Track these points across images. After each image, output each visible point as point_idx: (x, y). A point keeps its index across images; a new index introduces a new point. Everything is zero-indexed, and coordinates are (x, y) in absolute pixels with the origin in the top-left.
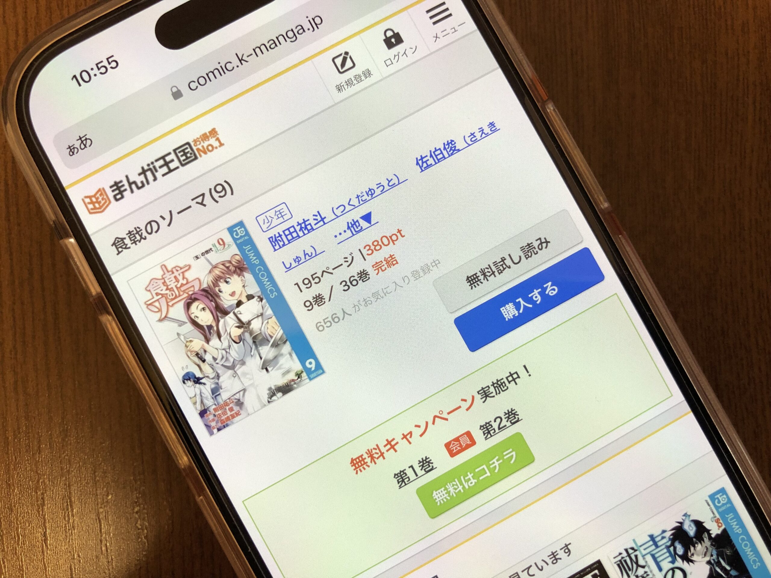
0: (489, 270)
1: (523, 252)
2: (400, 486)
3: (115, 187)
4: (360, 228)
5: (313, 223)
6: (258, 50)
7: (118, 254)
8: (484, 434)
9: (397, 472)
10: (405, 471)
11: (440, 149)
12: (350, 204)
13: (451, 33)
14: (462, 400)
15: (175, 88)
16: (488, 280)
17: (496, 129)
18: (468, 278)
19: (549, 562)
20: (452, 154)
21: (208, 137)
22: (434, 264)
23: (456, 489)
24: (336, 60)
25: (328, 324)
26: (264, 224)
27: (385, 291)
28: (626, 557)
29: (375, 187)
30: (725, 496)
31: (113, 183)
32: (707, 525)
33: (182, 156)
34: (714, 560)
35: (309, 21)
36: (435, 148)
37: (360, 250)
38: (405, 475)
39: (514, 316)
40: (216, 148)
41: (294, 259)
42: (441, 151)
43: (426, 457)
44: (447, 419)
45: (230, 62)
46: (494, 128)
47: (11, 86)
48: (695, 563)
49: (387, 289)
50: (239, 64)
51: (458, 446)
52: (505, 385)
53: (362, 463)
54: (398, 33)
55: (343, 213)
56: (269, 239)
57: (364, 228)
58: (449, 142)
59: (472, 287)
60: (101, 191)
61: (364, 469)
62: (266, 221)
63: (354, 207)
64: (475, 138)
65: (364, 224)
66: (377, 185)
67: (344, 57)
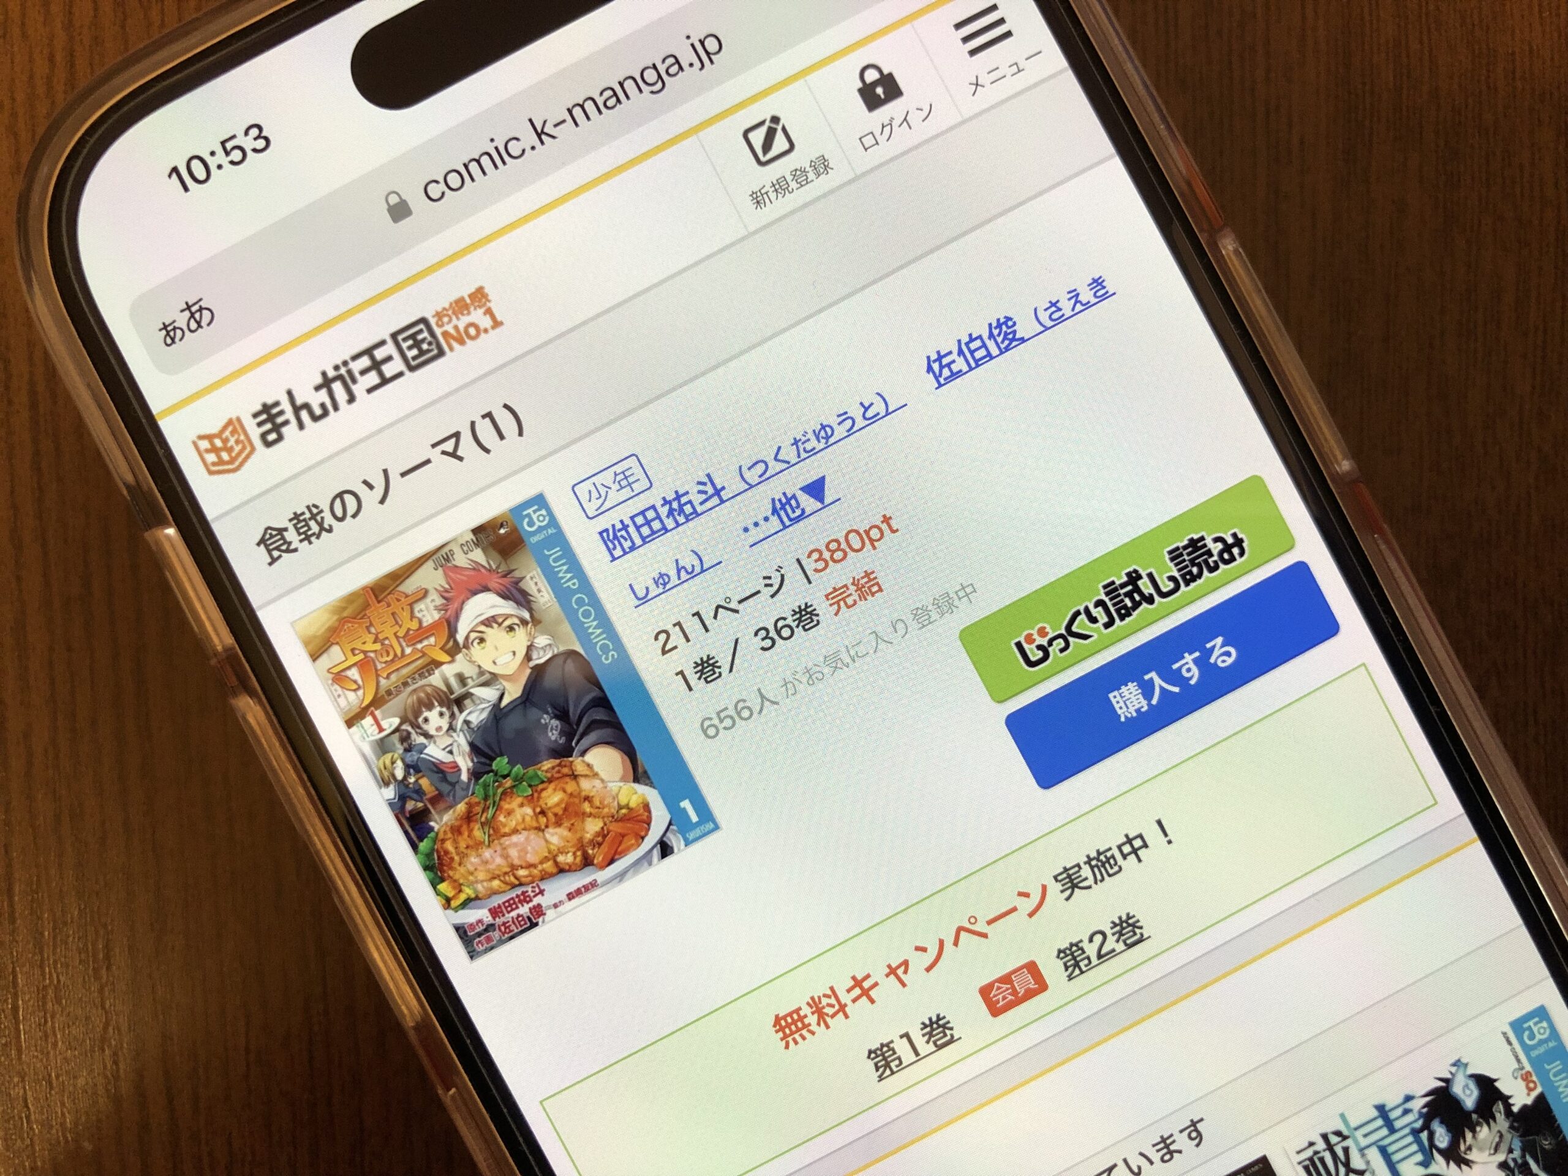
2: (880, 1076)
3: (264, 417)
4: (798, 512)
5: (697, 499)
6: (577, 112)
7: (270, 564)
8: (1067, 968)
9: (875, 1045)
10: (891, 1045)
11: (980, 337)
12: (780, 457)
13: (1008, 76)
14: (1020, 894)
15: (395, 196)
17: (1107, 292)
20: (1007, 349)
21: (467, 307)
22: (961, 594)
24: (751, 136)
25: (728, 722)
26: (590, 501)
27: (852, 653)
29: (833, 421)
31: (259, 407)
33: (410, 348)
35: (693, 45)
36: (970, 335)
37: (798, 561)
38: (891, 1052)
39: (1138, 711)
40: (486, 331)
41: (654, 578)
42: (983, 341)
43: (938, 1016)
44: (985, 936)
45: (517, 139)
46: (1103, 292)
47: (37, 188)
49: (856, 648)
50: (536, 143)
51: (1009, 994)
52: (1116, 864)
53: (800, 1025)
54: (890, 75)
55: (764, 478)
56: (601, 533)
57: (807, 513)
58: (1002, 320)
60: (234, 425)
61: (804, 1038)
62: (595, 494)
63: (786, 465)
64: (1059, 314)
65: (808, 503)
66: (839, 416)
67: (770, 128)
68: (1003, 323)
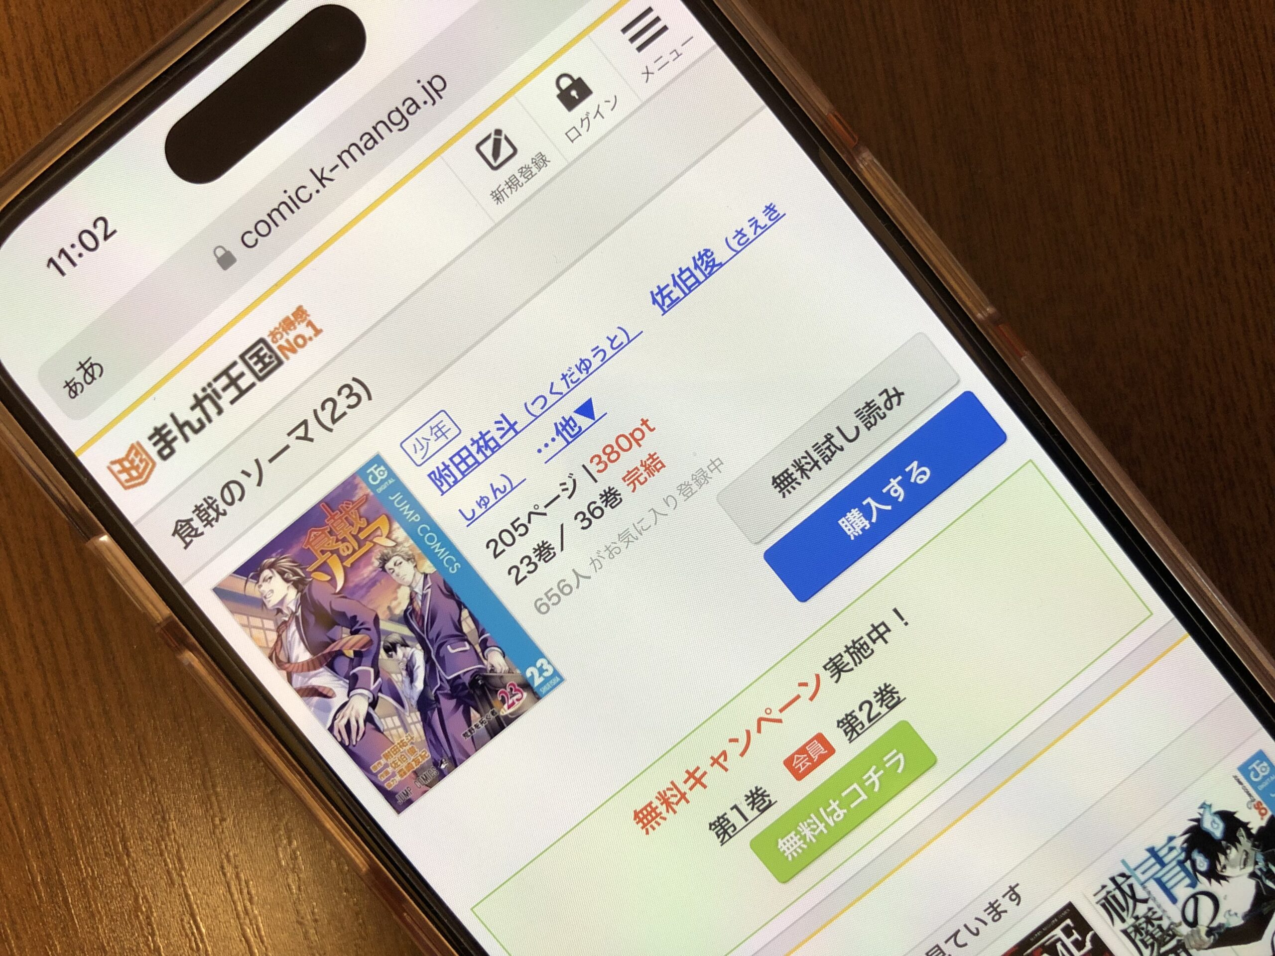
0: (809, 460)
1: (860, 419)
2: (722, 841)
3: (157, 438)
4: (577, 429)
5: (497, 435)
6: (345, 156)
7: (185, 548)
8: (846, 734)
9: (714, 819)
10: (725, 817)
11: (688, 269)
12: (554, 391)
13: (671, 61)
14: (801, 685)
15: (221, 249)
16: (809, 478)
17: (779, 215)
18: (774, 479)
19: (988, 919)
20: (711, 274)
21: (292, 323)
22: (712, 467)
23: (814, 830)
24: (482, 148)
25: (555, 599)
26: (416, 452)
27: (639, 529)
28: (1114, 890)
29: (590, 355)
30: (1265, 764)
31: (152, 431)
32: (1242, 816)
33: (256, 363)
34: (1260, 869)
35: (423, 87)
36: (680, 269)
37: (584, 466)
38: (726, 822)
39: (863, 529)
40: (311, 339)
41: (477, 502)
42: (690, 271)
43: (756, 788)
44: (780, 721)
45: (304, 187)
46: (775, 215)
48: (1230, 880)
50: (320, 187)
51: (807, 761)
52: (868, 648)
53: (653, 814)
54: (580, 79)
55: (545, 408)
56: (429, 475)
57: (583, 429)
58: (702, 253)
59: (784, 493)
60: (136, 448)
61: (659, 824)
62: (419, 447)
63: (560, 396)
64: (744, 239)
65: (582, 421)
66: (592, 350)
67: (495, 140)
68: (704, 255)
